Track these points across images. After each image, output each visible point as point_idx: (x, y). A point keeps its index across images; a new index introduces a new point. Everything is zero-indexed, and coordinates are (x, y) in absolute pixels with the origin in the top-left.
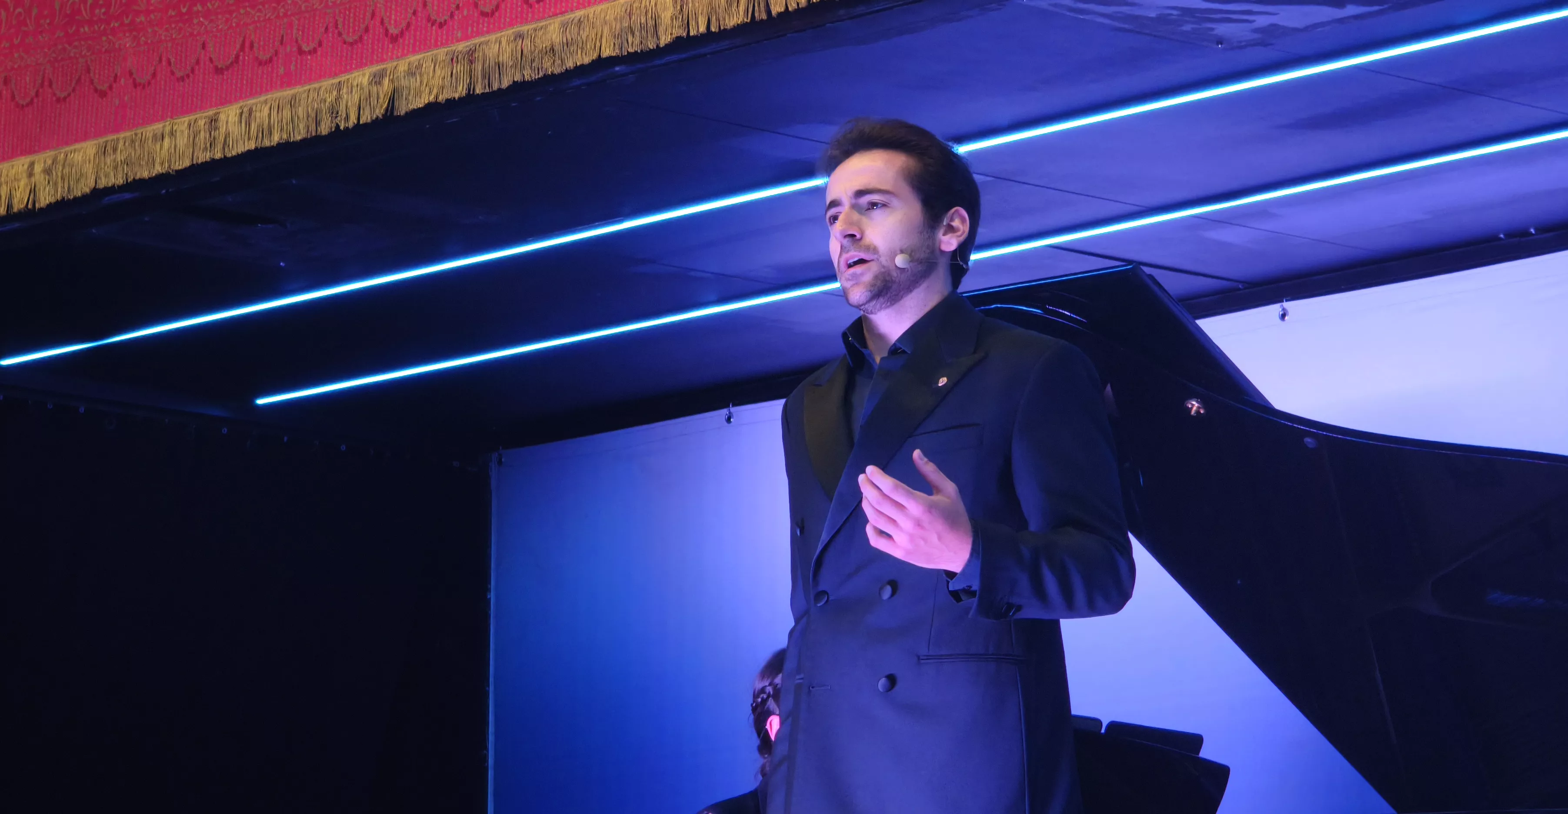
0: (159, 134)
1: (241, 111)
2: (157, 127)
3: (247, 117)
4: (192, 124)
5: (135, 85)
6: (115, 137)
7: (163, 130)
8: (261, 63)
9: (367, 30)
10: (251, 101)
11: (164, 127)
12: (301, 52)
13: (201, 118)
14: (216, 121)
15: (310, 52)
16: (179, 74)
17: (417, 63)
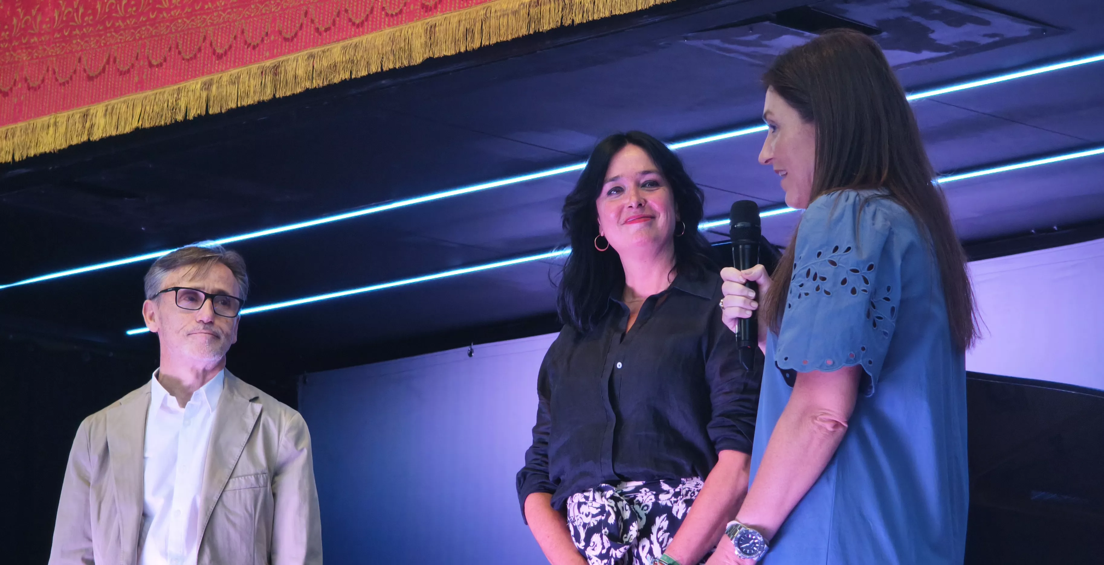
1: (106, 108)
2: (45, 119)
3: (111, 113)
4: (70, 117)
5: (29, 88)
6: (13, 126)
7: (49, 122)
8: (122, 73)
9: (200, 50)
10: (113, 102)
11: (50, 119)
12: (151, 65)
13: (77, 113)
14: (87, 115)
15: (157, 66)
16: (61, 80)
17: (236, 75)
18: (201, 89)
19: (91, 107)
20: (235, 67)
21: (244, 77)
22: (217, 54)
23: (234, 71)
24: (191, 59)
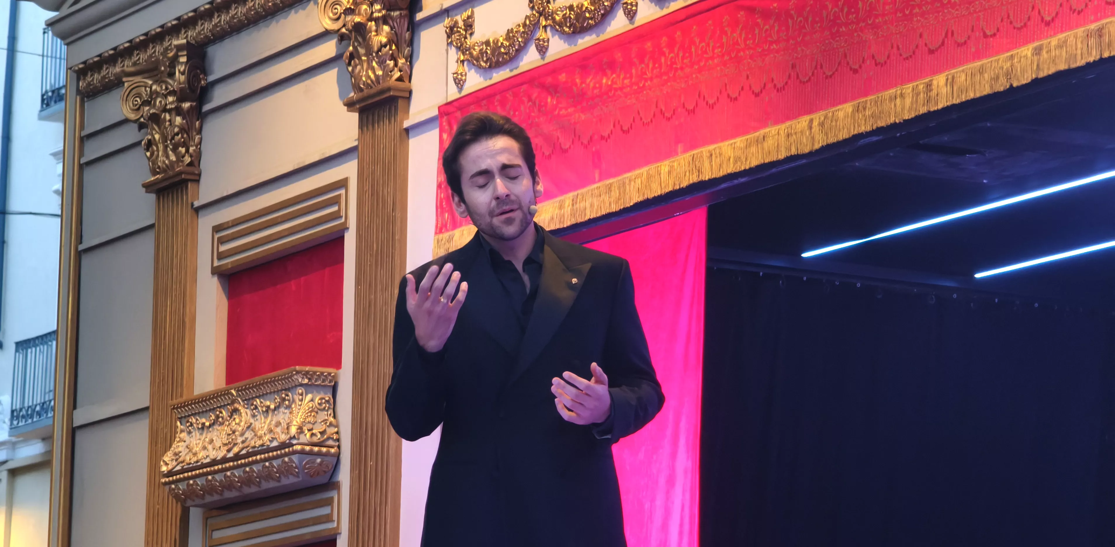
0: (893, 97)
1: (946, 78)
2: (892, 91)
3: (951, 82)
4: (915, 88)
5: (876, 65)
6: (864, 99)
7: (896, 94)
8: (959, 45)
9: (1029, 19)
10: (953, 71)
11: (896, 91)
12: (985, 36)
13: (921, 84)
14: (931, 85)
15: (991, 36)
16: (905, 56)
17: (1064, 39)
18: (1033, 55)
19: (934, 78)
20: (1062, 31)
21: (1071, 40)
22: (1044, 21)
23: (1062, 36)
24: (1022, 27)
